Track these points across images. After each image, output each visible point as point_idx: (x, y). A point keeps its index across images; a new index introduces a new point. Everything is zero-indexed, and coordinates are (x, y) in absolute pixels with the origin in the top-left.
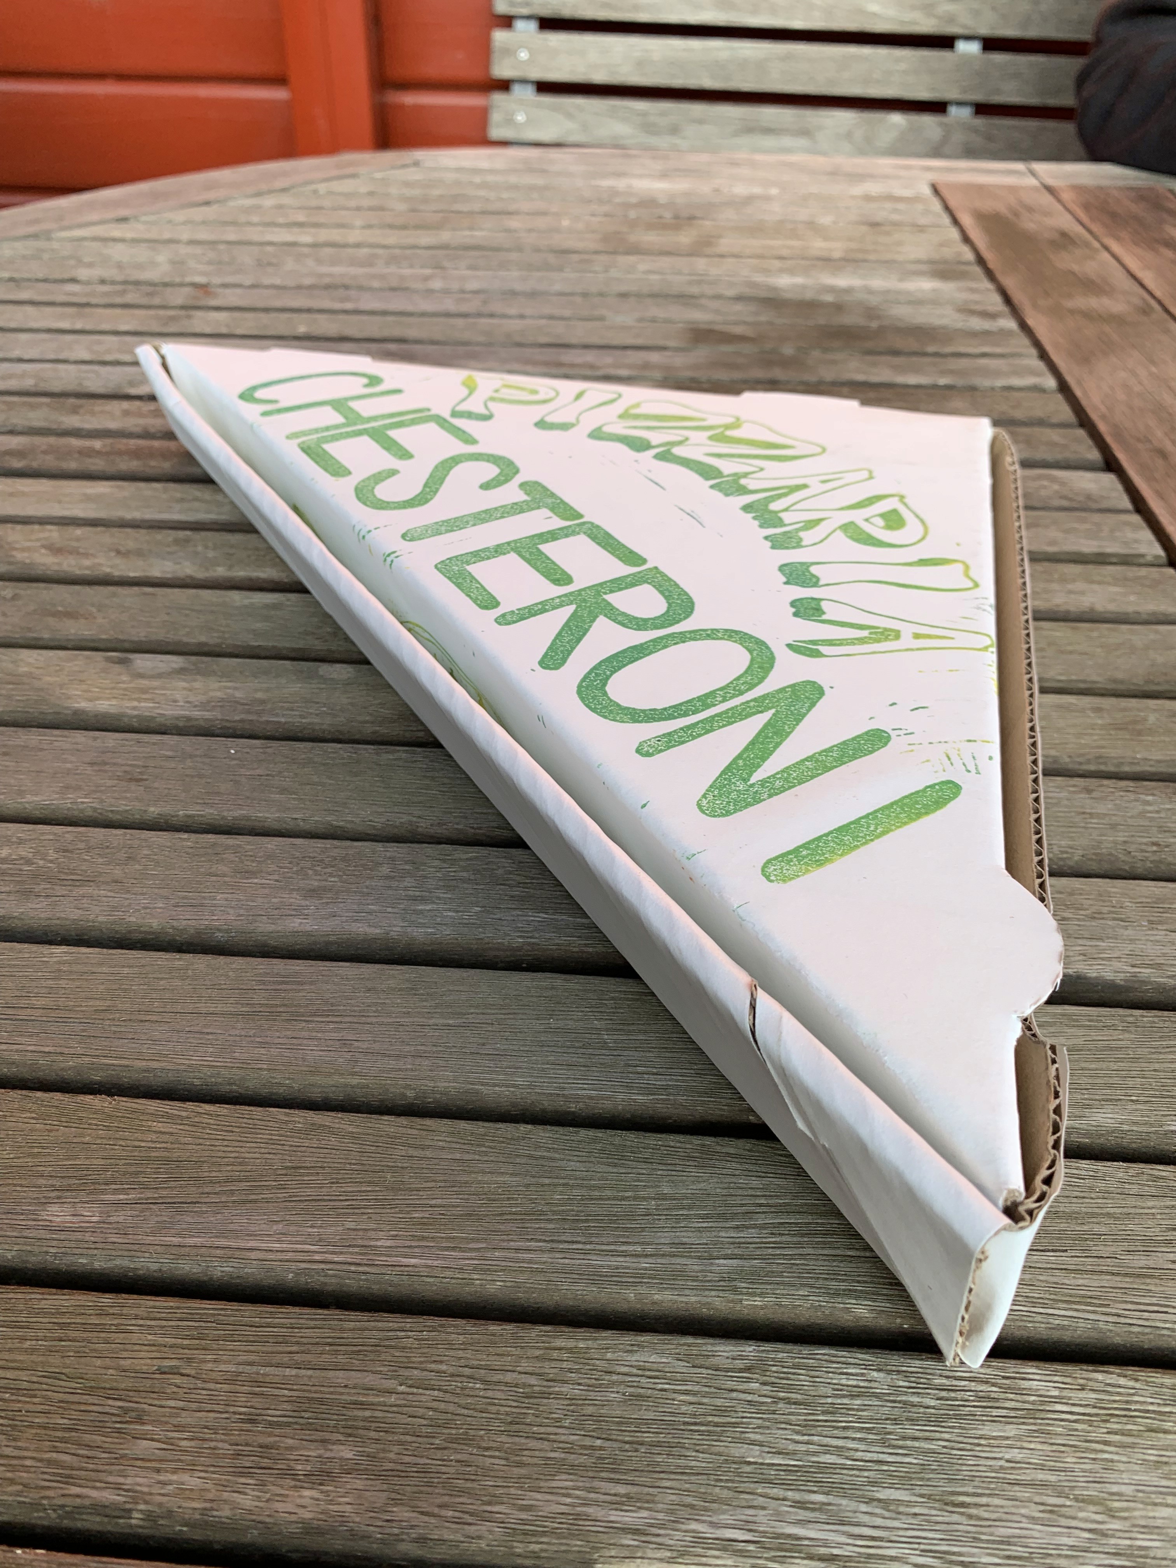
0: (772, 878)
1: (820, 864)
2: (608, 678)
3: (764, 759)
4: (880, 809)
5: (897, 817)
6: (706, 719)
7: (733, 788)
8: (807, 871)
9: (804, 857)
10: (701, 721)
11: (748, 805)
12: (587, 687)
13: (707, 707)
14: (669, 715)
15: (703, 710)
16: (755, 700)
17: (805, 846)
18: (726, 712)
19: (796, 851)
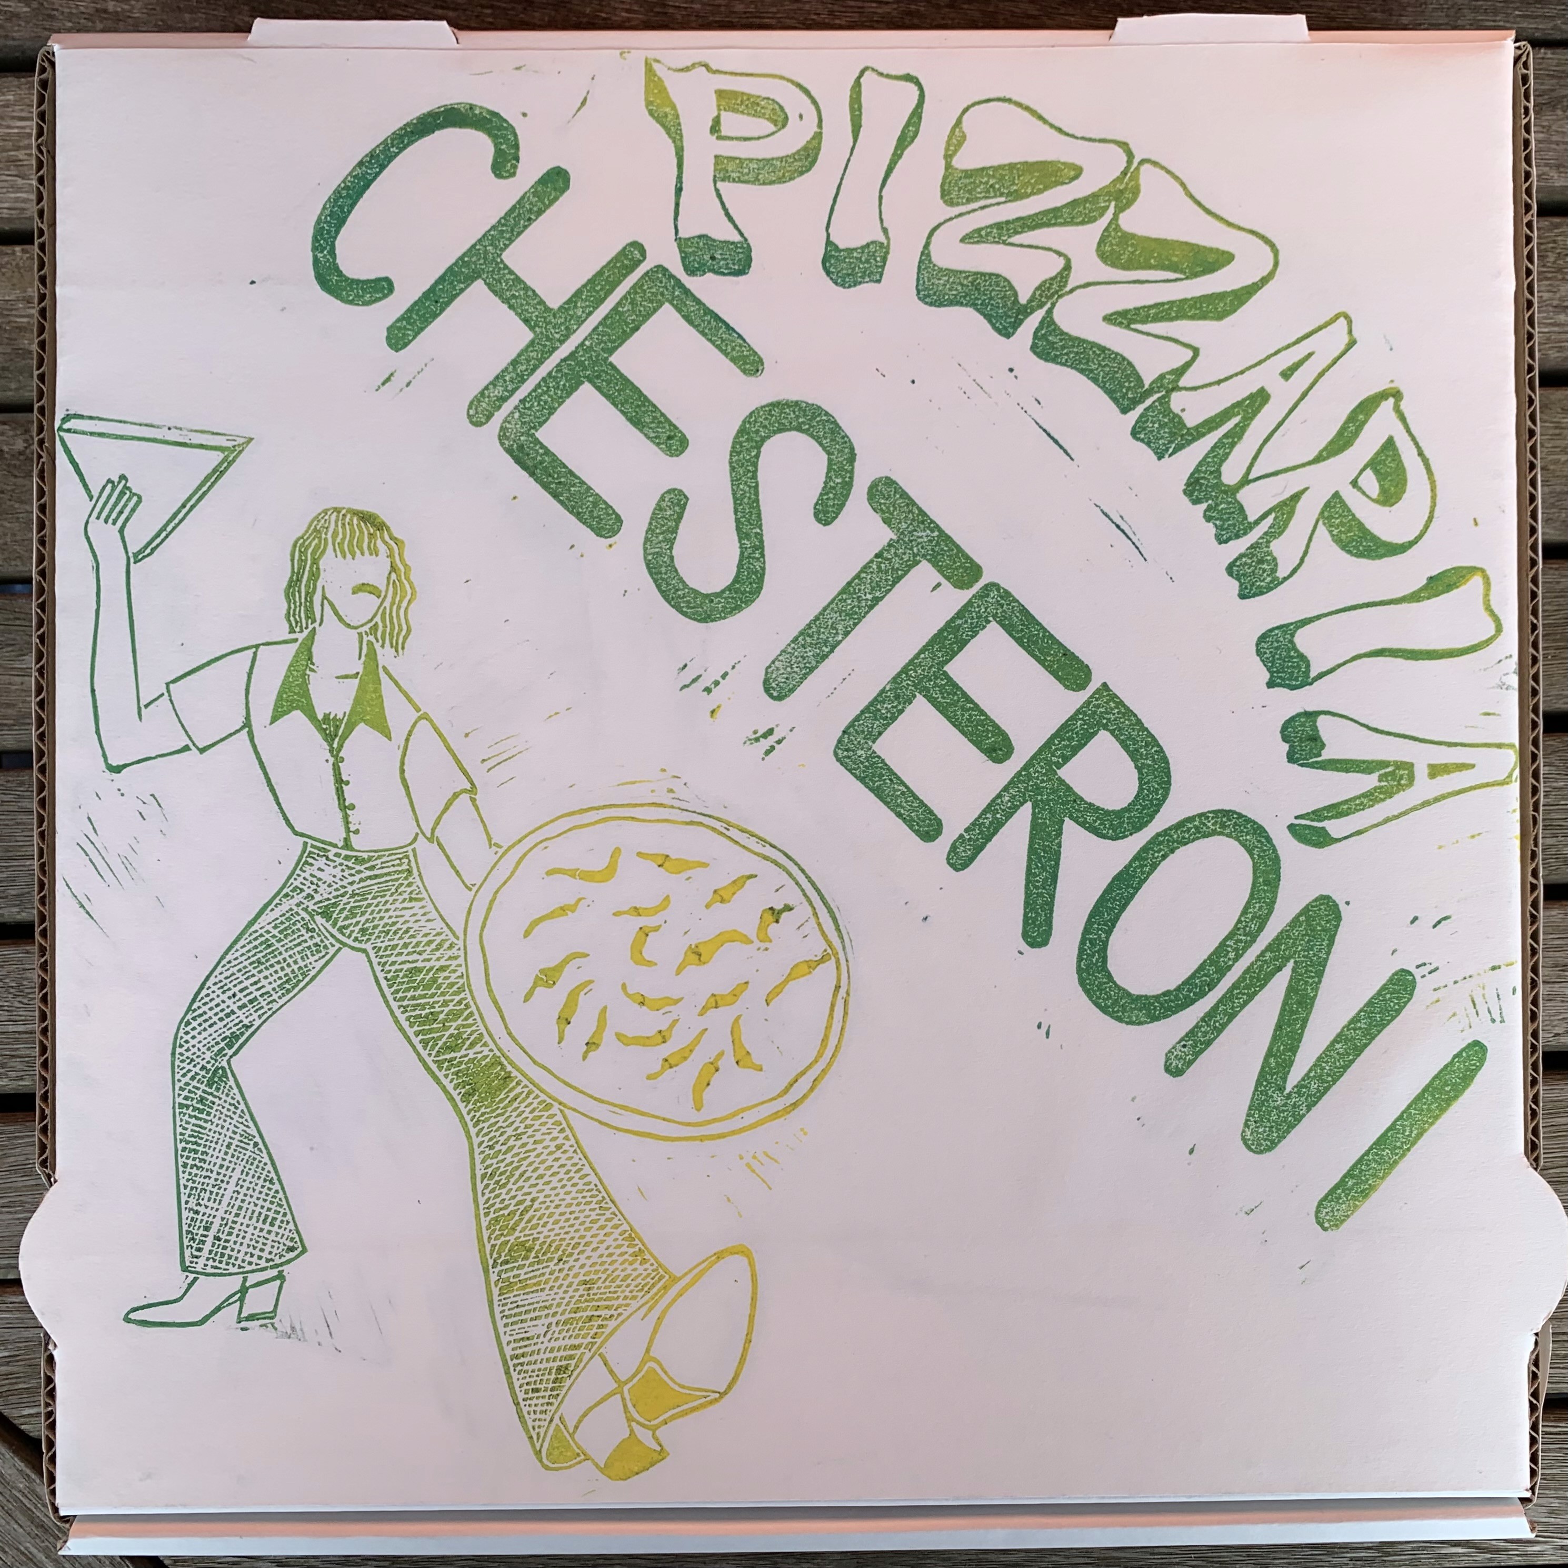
0: (1326, 1225)
1: (1365, 1194)
2: (1105, 944)
3: (1294, 1050)
4: (1412, 1102)
5: (1429, 1110)
6: (1224, 996)
7: (1272, 1104)
8: (1356, 1207)
9: (1351, 1189)
10: (1220, 1001)
11: (1291, 1127)
12: (1087, 971)
13: (1222, 971)
14: (1186, 997)
15: (1219, 980)
16: (1269, 948)
17: (1349, 1175)
18: (1242, 978)
19: (1341, 1183)
